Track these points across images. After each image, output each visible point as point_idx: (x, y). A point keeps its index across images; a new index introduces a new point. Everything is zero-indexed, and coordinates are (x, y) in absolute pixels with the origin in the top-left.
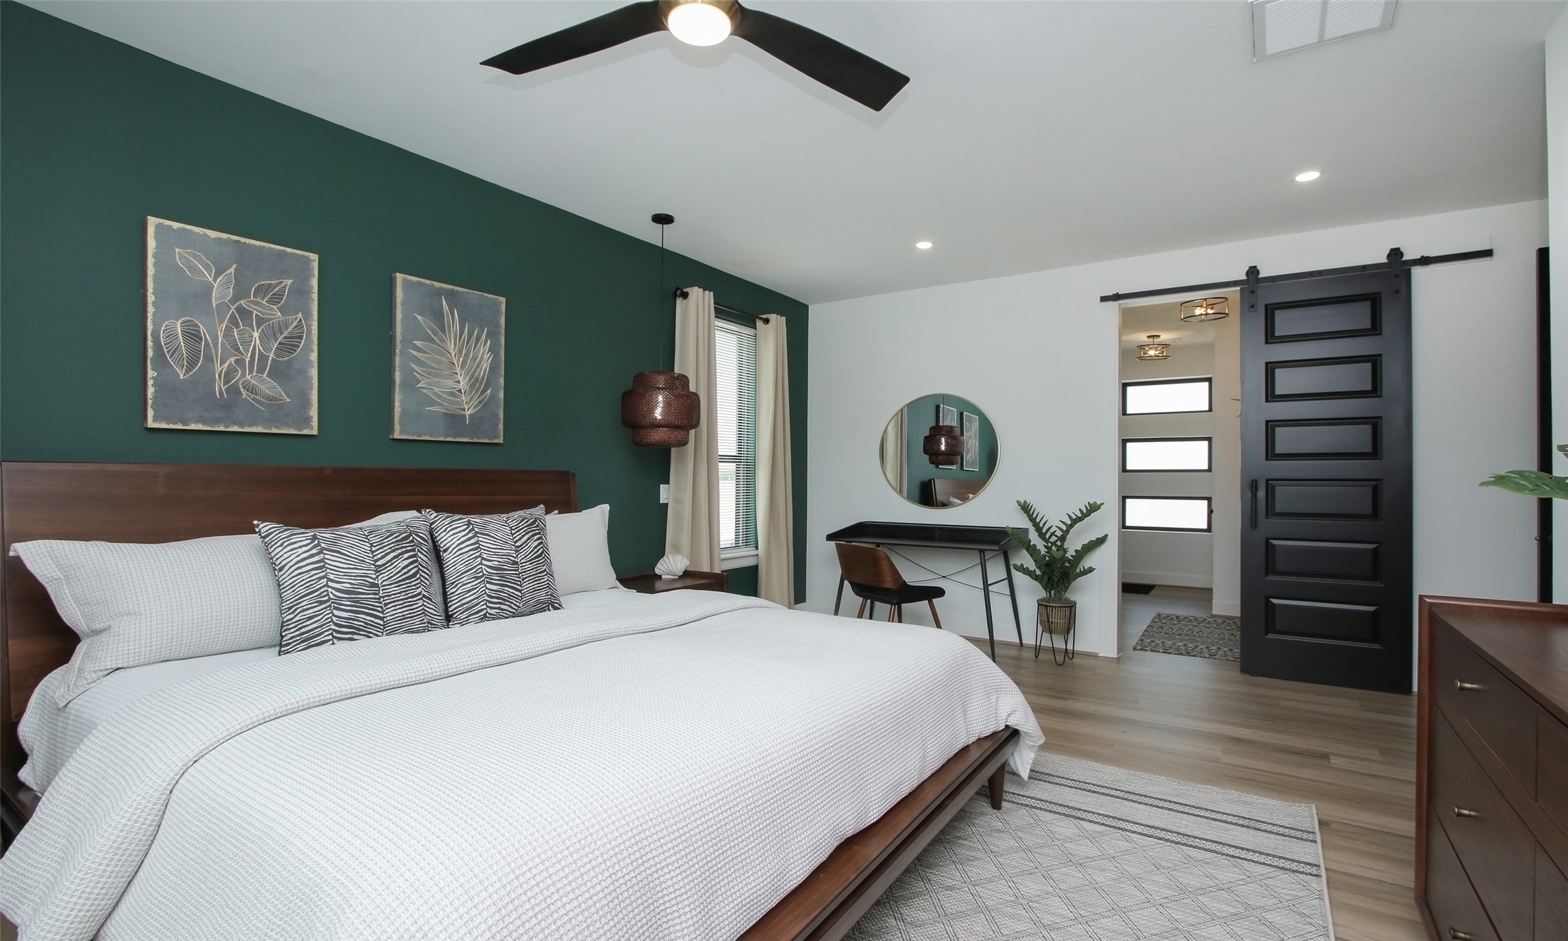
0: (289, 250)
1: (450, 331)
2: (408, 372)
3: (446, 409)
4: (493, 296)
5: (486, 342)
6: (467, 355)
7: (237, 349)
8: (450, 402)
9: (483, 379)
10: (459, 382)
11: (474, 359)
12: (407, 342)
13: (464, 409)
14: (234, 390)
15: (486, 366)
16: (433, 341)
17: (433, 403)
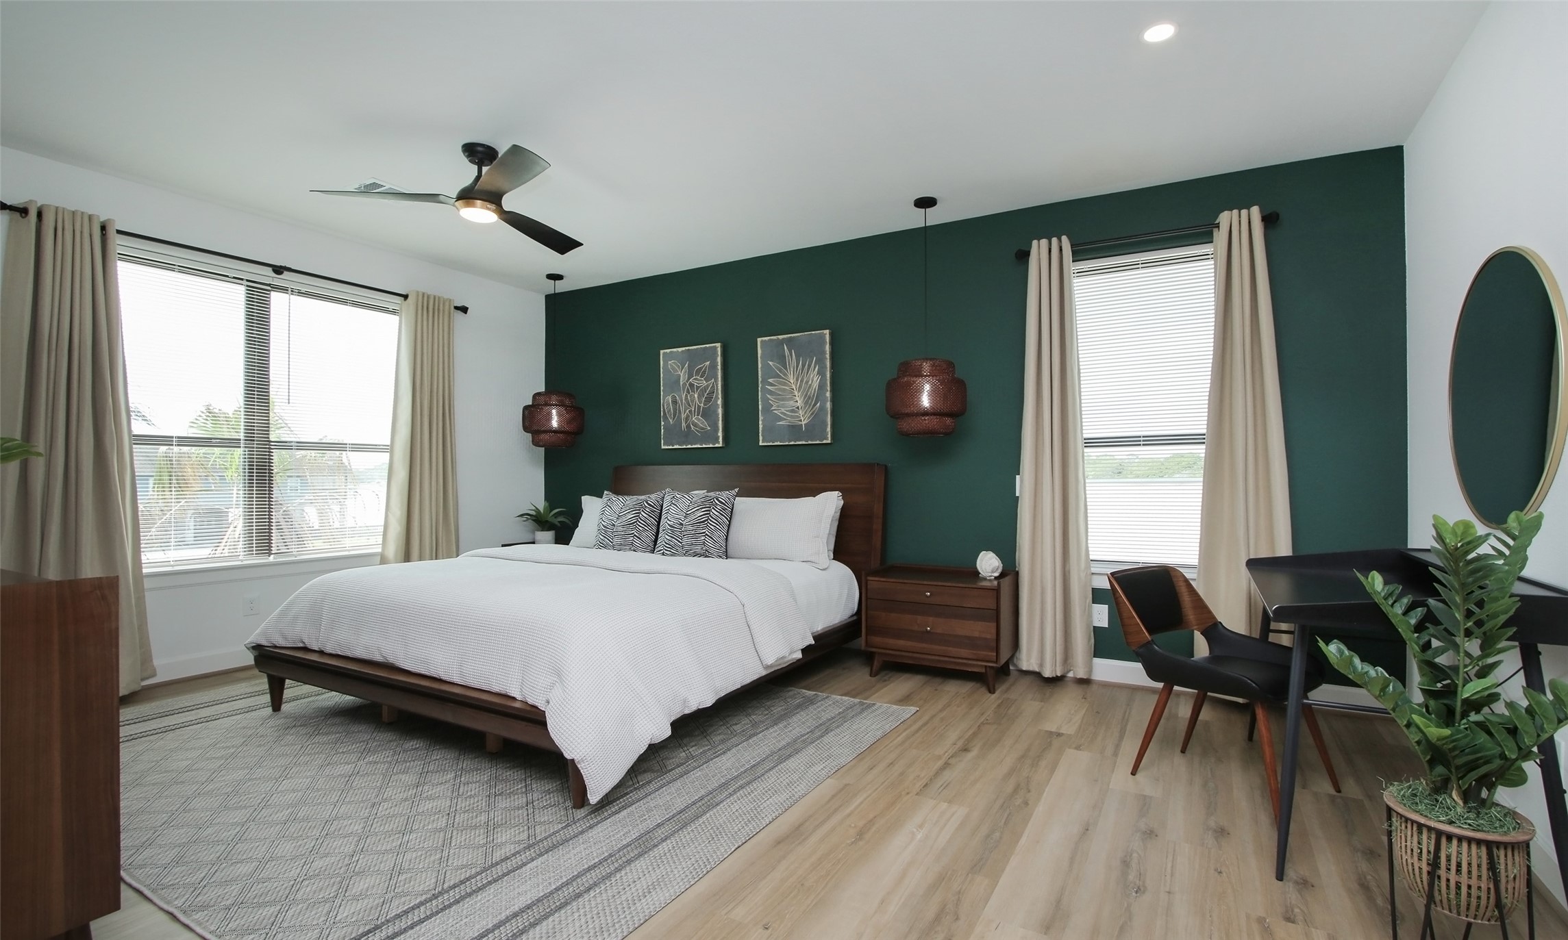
0: (707, 346)
1: (790, 367)
2: (766, 400)
3: (789, 422)
4: (819, 332)
5: (815, 367)
6: (802, 381)
7: (690, 405)
8: (792, 417)
9: (814, 395)
10: (797, 401)
11: (807, 382)
12: (765, 382)
13: (801, 421)
14: (688, 427)
15: (816, 385)
16: (779, 377)
17: (781, 419)
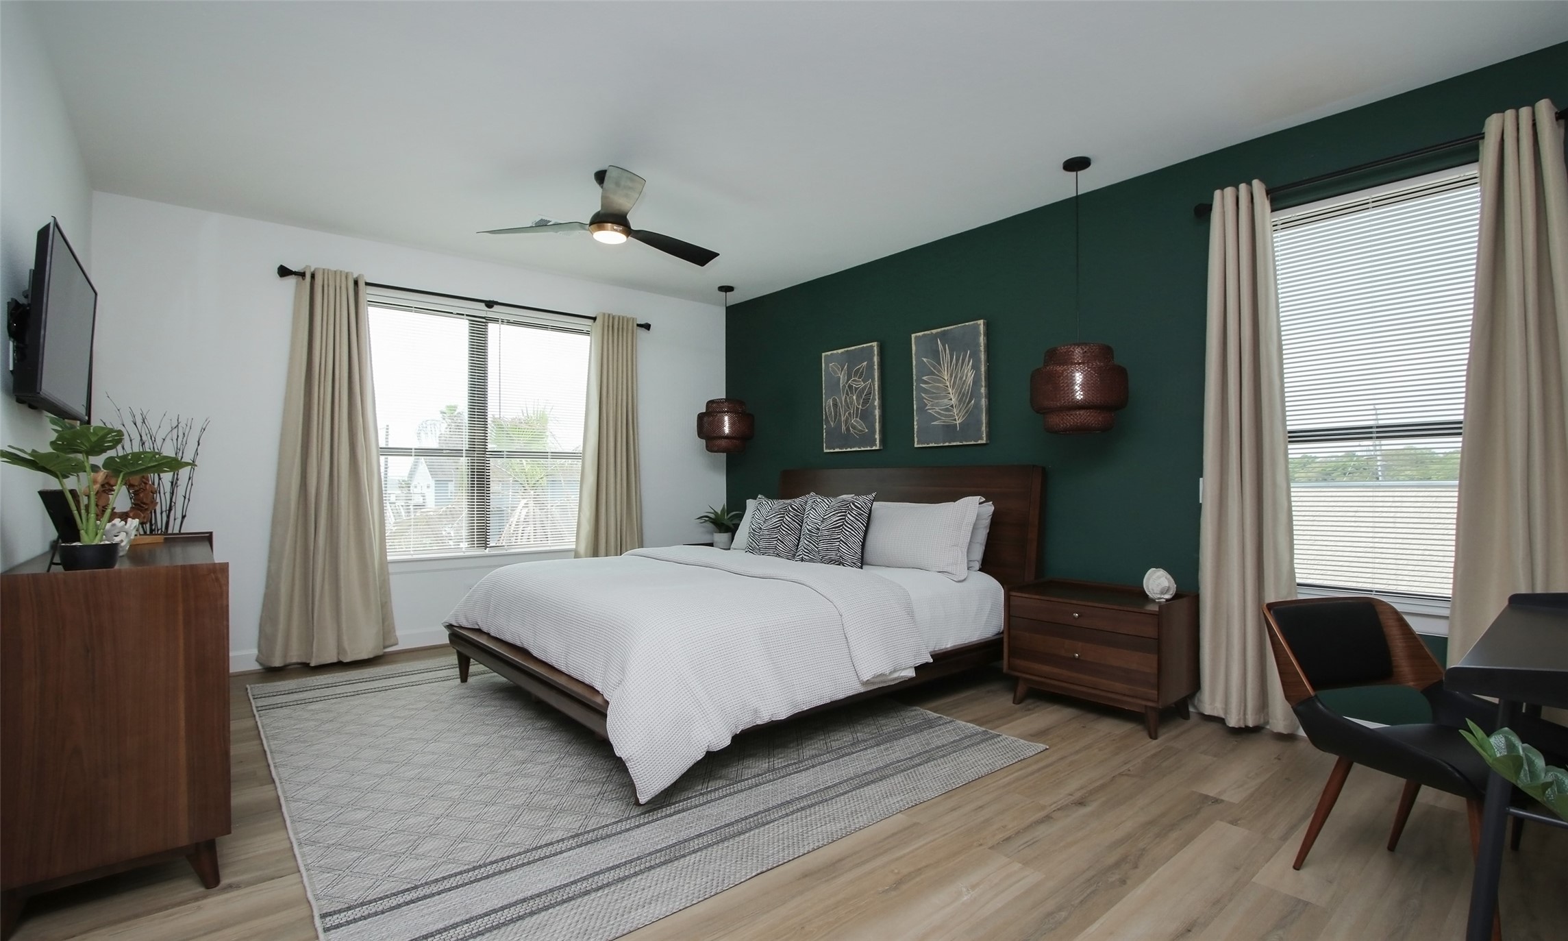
0: (865, 345)
1: (943, 363)
2: (920, 399)
3: (944, 422)
4: (972, 323)
5: (969, 361)
6: (956, 377)
7: (849, 408)
8: (946, 416)
9: (968, 393)
10: (951, 399)
11: (961, 378)
12: (920, 380)
13: (955, 420)
14: (848, 429)
15: (970, 380)
16: (933, 374)
17: (936, 419)
